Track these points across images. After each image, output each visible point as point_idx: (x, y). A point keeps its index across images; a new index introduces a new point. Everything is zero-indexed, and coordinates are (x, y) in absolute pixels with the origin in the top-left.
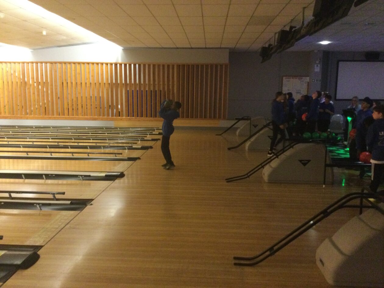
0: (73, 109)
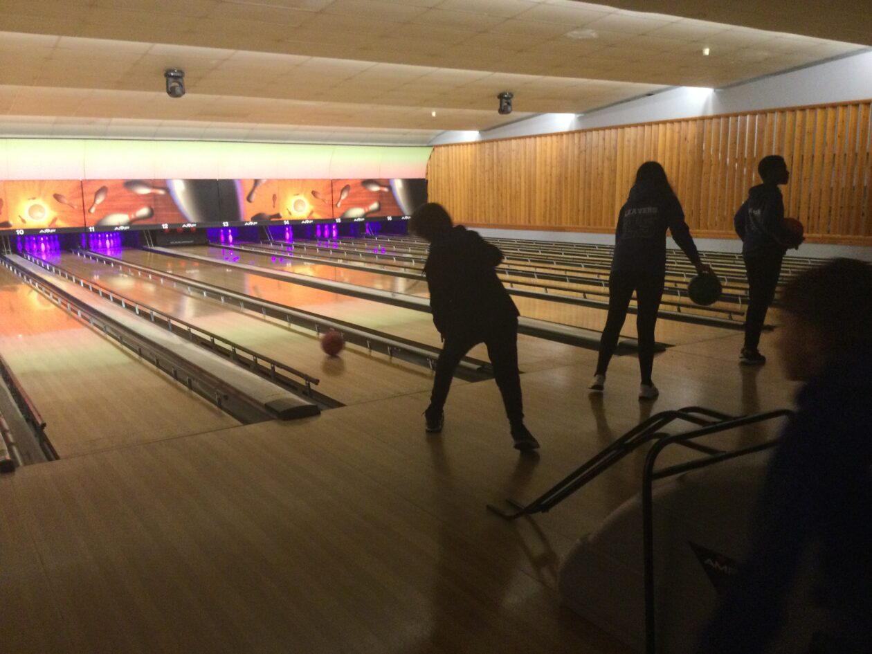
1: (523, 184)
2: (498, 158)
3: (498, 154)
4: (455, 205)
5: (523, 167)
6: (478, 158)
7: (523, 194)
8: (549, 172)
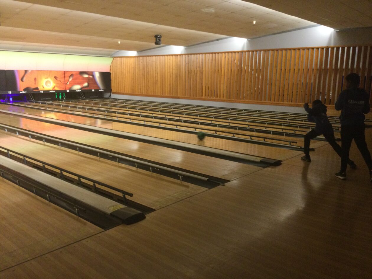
0: (279, 95)
1: (159, 77)
2: (147, 65)
3: (146, 62)
4: (125, 85)
5: (159, 69)
6: (136, 64)
7: (159, 82)
8: (171, 73)
